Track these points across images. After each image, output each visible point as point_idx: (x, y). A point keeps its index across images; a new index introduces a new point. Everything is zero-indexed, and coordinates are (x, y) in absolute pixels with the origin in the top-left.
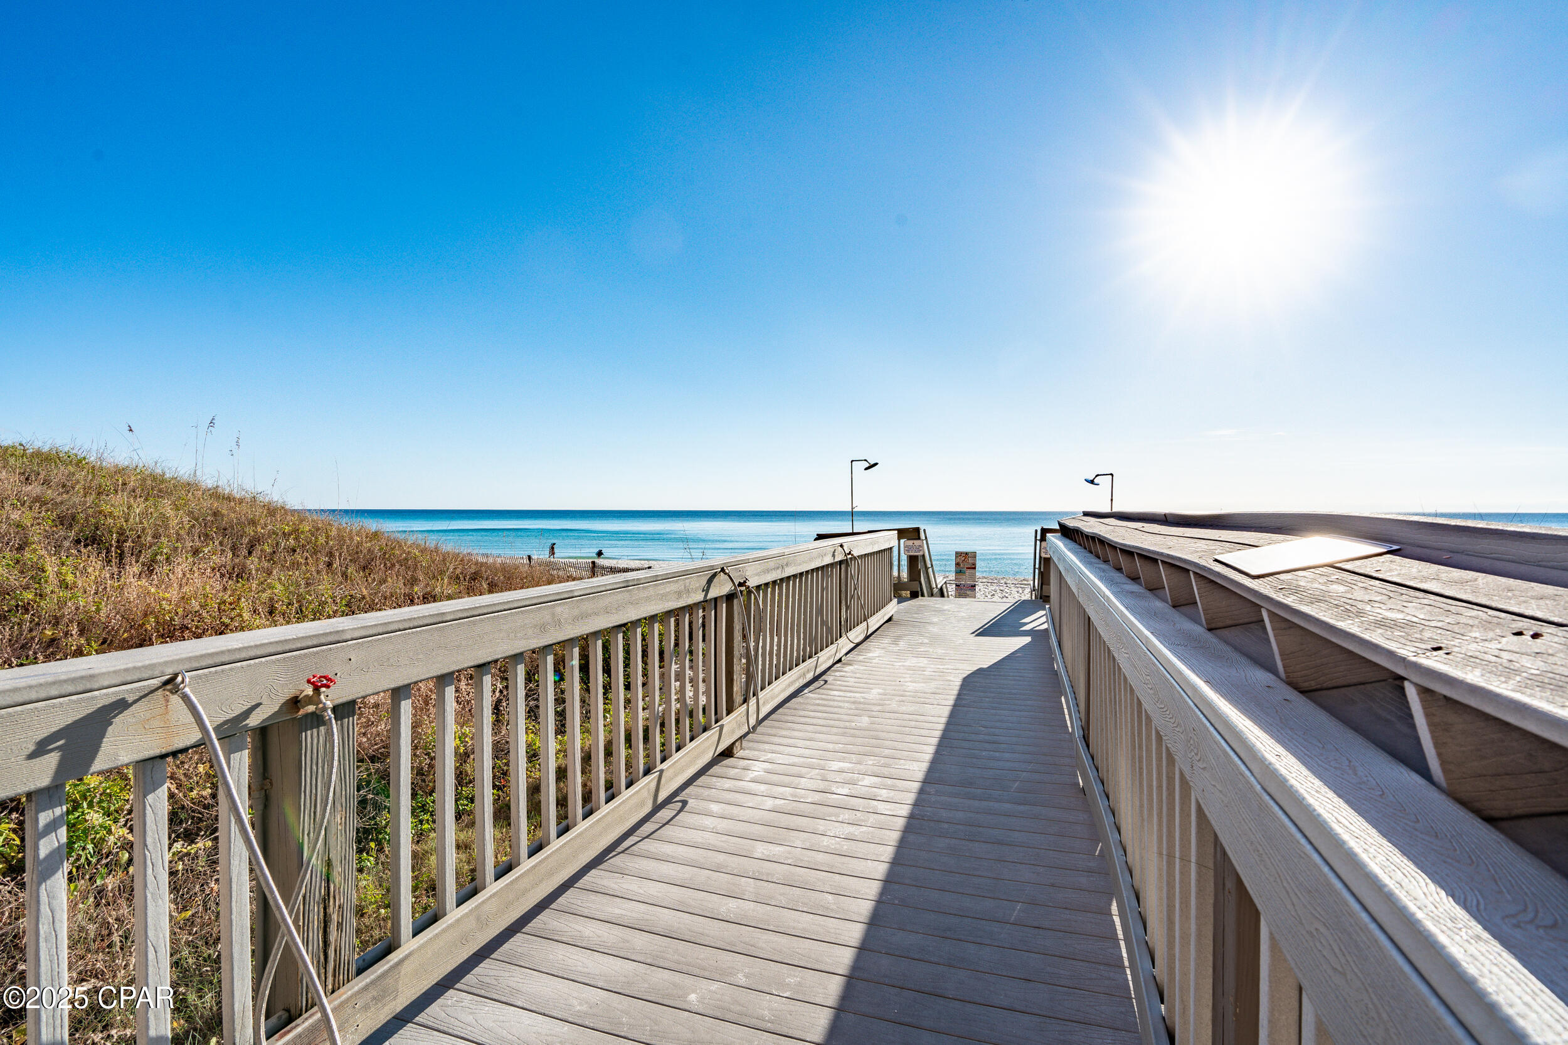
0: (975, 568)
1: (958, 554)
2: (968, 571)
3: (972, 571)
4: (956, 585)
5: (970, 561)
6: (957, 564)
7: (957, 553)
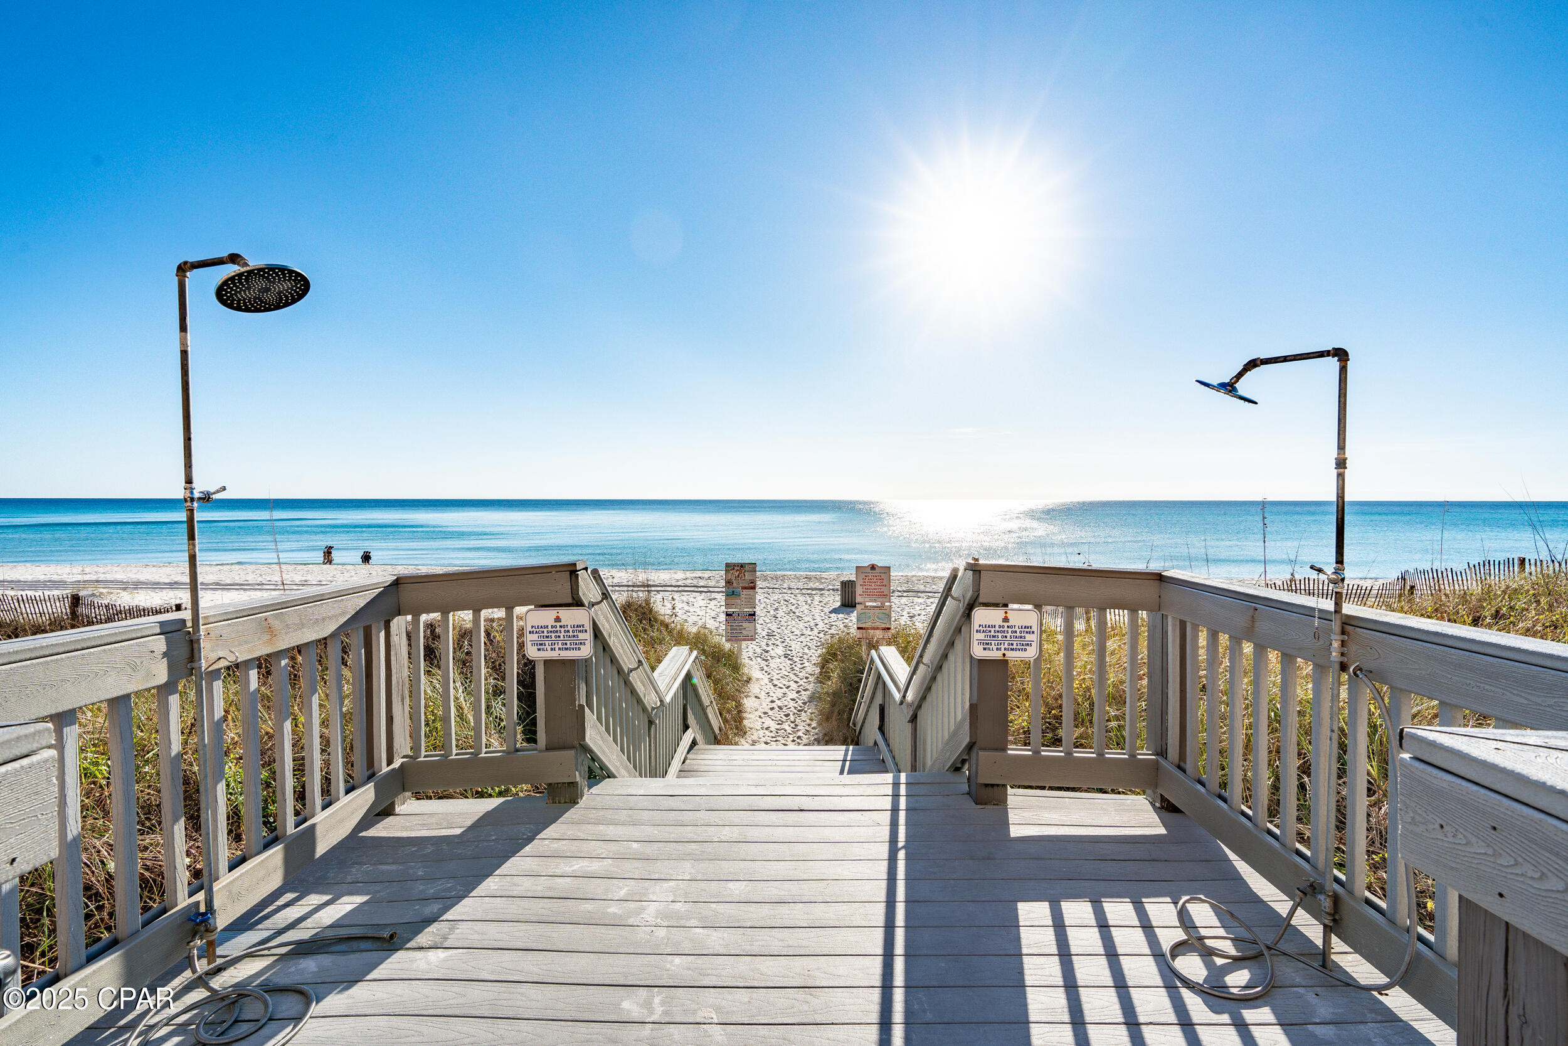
0: (754, 588)
1: (729, 567)
2: (746, 592)
3: (751, 592)
4: (727, 615)
5: (748, 576)
6: (728, 582)
7: (727, 565)
